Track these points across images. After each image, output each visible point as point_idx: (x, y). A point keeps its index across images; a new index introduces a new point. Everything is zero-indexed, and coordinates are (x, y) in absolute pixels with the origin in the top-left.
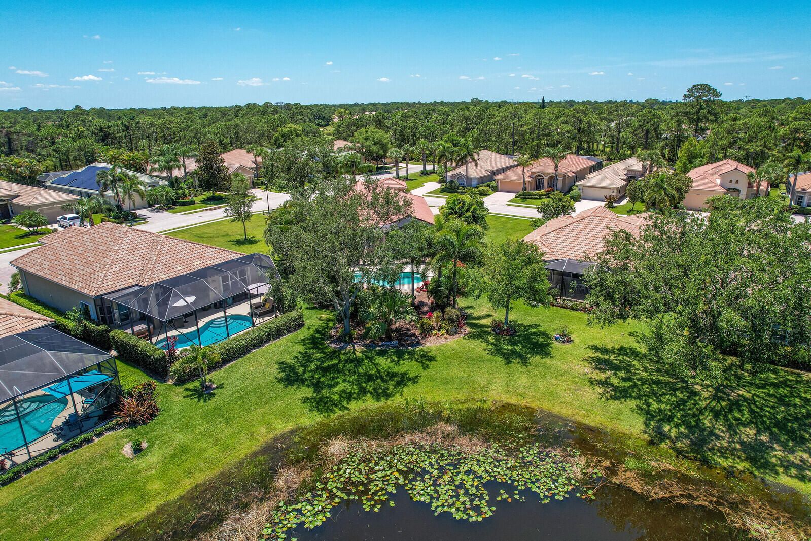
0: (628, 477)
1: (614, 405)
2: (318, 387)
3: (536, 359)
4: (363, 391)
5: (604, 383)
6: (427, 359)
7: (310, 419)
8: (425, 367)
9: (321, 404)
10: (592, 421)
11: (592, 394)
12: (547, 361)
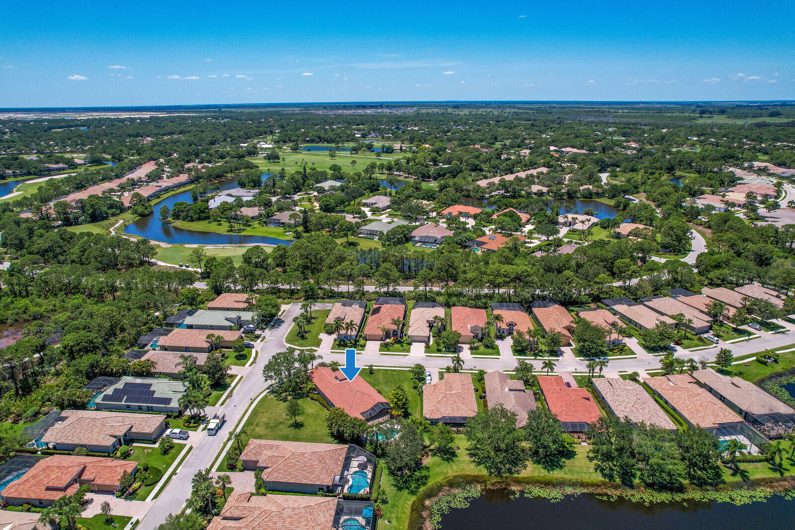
0: (489, 487)
1: (479, 467)
2: (407, 488)
3: (455, 459)
4: (419, 485)
5: (474, 461)
6: (427, 468)
7: (414, 498)
8: (429, 471)
9: (413, 493)
10: (476, 474)
11: (473, 466)
12: (458, 459)
